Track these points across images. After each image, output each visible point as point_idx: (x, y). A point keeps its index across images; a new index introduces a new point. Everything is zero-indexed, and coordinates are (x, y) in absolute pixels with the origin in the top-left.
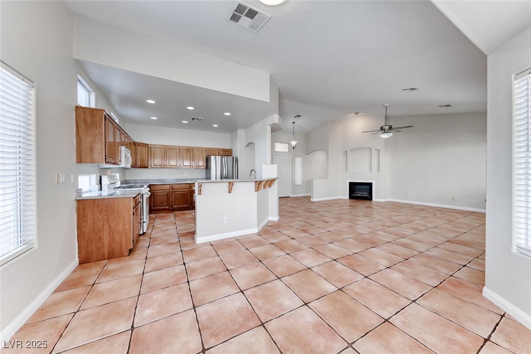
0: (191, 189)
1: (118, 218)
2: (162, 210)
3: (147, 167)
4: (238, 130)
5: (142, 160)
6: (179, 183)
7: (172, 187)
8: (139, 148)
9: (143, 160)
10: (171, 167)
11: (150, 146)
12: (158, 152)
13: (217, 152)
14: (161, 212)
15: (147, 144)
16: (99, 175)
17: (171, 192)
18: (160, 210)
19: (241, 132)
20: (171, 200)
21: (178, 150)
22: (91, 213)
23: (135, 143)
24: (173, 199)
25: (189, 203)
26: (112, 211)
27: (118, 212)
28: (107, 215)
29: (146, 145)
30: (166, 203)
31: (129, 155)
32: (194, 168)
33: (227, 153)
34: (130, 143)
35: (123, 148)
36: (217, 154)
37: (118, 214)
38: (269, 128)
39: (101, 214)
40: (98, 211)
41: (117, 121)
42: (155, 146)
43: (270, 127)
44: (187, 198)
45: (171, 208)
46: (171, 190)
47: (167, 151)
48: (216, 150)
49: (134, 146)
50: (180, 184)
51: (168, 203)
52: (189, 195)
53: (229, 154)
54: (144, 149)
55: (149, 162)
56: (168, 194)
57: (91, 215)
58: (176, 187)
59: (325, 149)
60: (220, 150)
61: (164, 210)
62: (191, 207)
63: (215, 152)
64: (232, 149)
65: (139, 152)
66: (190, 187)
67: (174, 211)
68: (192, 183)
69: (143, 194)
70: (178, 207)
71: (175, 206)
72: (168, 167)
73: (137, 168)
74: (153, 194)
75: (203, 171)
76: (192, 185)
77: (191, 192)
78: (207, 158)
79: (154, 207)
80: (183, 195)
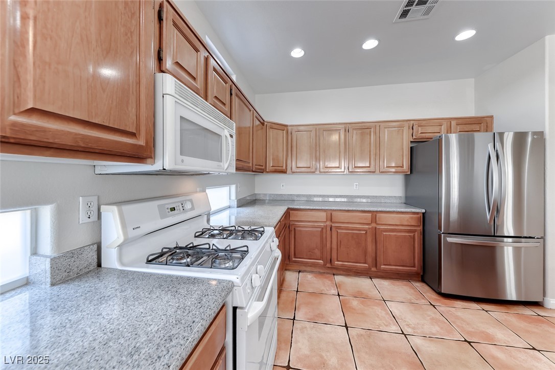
0: (374, 225)
2: (312, 267)
3: (284, 172)
4: (546, 38)
5: (276, 157)
6: (346, 209)
7: (330, 215)
8: (271, 133)
9: (278, 156)
11: (290, 128)
12: (304, 140)
13: (444, 127)
14: (309, 269)
15: (286, 126)
17: (329, 229)
18: (306, 264)
20: (329, 245)
21: (343, 131)
23: (263, 123)
24: (334, 246)
25: (370, 260)
29: (283, 127)
30: (318, 253)
32: (377, 172)
41: (234, 78)
42: (299, 128)
44: (366, 246)
45: (328, 266)
46: (328, 223)
47: (320, 136)
48: (438, 122)
50: (348, 211)
51: (322, 253)
52: (369, 239)
54: (281, 135)
55: (289, 162)
56: (322, 231)
58: (338, 216)
60: (453, 123)
61: (314, 265)
62: (374, 269)
63: (436, 129)
64: (492, 117)
65: (271, 142)
66: (374, 220)
67: (335, 272)
68: (377, 212)
69: (235, 309)
70: (342, 265)
71: (338, 261)
72: (322, 170)
73: (268, 172)
74: (295, 229)
75: (399, 180)
76: (378, 215)
77: (375, 233)
78: (411, 148)
79: (295, 257)
80: (357, 238)
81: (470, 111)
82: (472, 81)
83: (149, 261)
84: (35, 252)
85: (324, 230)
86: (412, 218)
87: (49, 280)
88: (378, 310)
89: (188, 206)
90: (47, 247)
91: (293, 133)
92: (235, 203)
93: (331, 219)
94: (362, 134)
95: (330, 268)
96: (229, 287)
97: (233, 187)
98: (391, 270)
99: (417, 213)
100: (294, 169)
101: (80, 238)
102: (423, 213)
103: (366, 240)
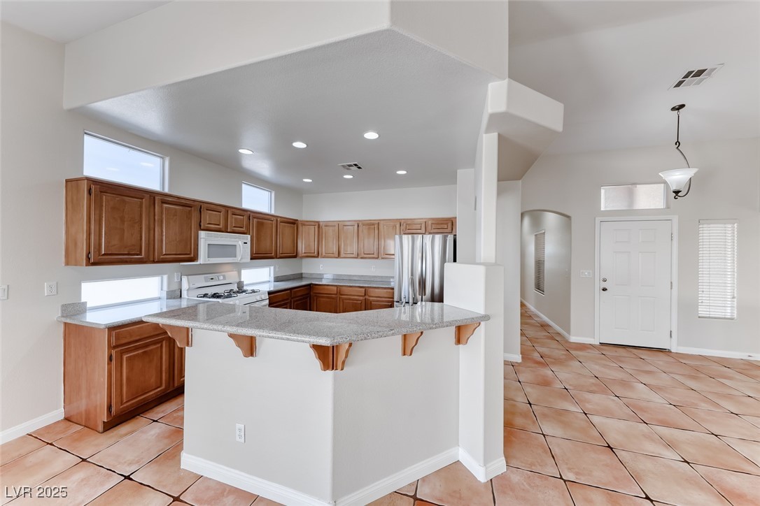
0: (366, 297)
8: (303, 229)
9: (309, 245)
11: (321, 224)
12: (330, 233)
16: (177, 275)
31: (240, 243)
32: (380, 258)
33: (445, 227)
42: (327, 224)
46: (338, 296)
50: (351, 287)
53: (449, 229)
55: (320, 249)
58: (344, 291)
63: (418, 227)
64: (456, 218)
65: (303, 236)
66: (366, 294)
68: (368, 287)
74: (316, 299)
76: (369, 290)
77: (367, 303)
84: (162, 290)
86: (389, 292)
87: (166, 298)
89: (221, 278)
90: (165, 288)
91: (323, 227)
92: (272, 279)
93: (339, 292)
94: (369, 229)
97: (272, 268)
99: (393, 289)
100: (324, 255)
101: (175, 287)
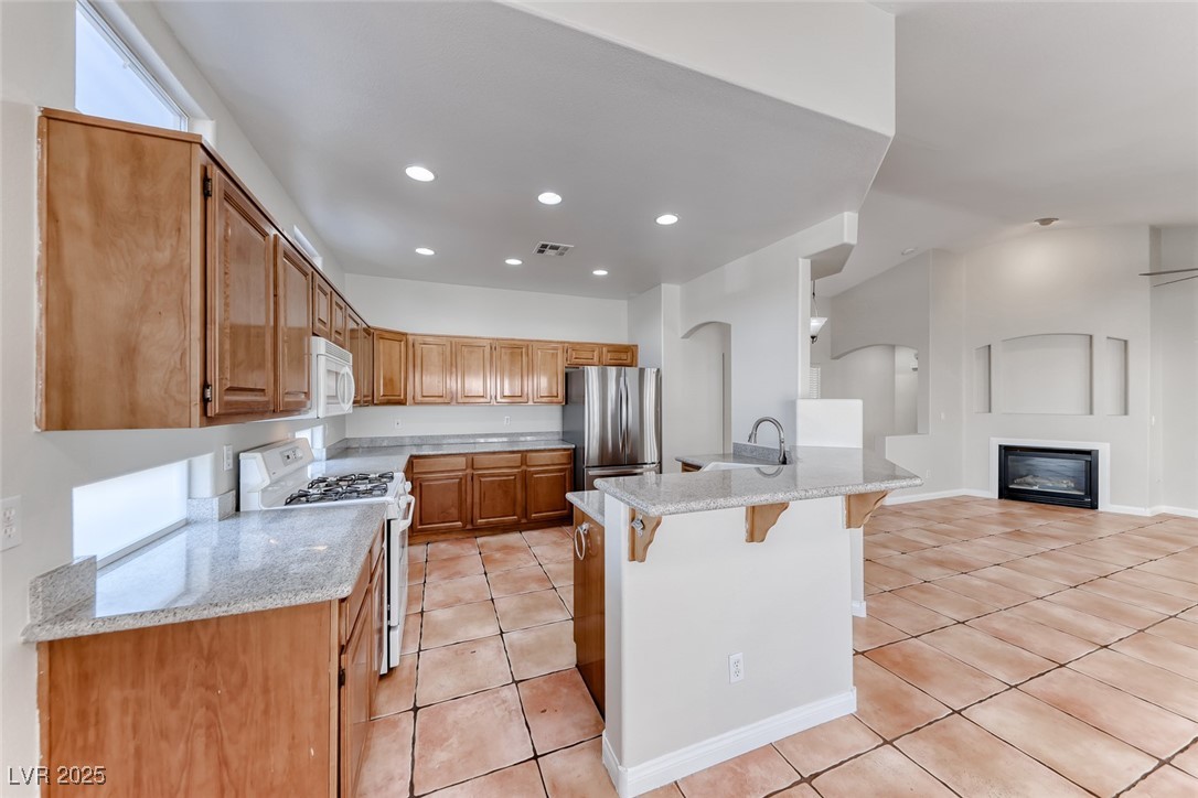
0: (524, 468)
1: (266, 712)
2: (444, 533)
3: (402, 403)
4: (663, 285)
5: (389, 382)
7: (471, 460)
8: (381, 346)
9: (391, 380)
10: (467, 400)
11: (410, 338)
12: (433, 356)
13: (596, 354)
14: (442, 537)
15: (405, 334)
16: (227, 452)
17: (469, 478)
18: (437, 532)
19: (671, 292)
20: (469, 500)
21: (487, 349)
22: (125, 701)
23: (368, 331)
24: (477, 500)
25: (519, 510)
26: (235, 678)
27: (266, 679)
28: (209, 706)
29: (400, 337)
30: (454, 512)
31: (347, 370)
32: (531, 403)
33: (623, 357)
34: (352, 331)
35: (320, 345)
36: (596, 360)
37: (266, 691)
38: (804, 267)
39: (174, 705)
40: (164, 687)
41: (318, 262)
42: (426, 340)
43: (809, 261)
44: (515, 494)
45: (469, 527)
46: (469, 471)
47: (457, 353)
48: (591, 347)
49: (364, 340)
50: (494, 453)
51: (460, 512)
52: (519, 486)
53: (629, 361)
54: (397, 348)
55: (410, 388)
56: (460, 483)
57: (124, 712)
58: (481, 461)
59: (919, 341)
60: (605, 350)
61: (450, 531)
62: (524, 521)
63: (589, 355)
64: (637, 346)
65: (381, 360)
66: (524, 461)
67: (477, 534)
68: (527, 451)
69: (389, 521)
70: (488, 523)
71: (481, 518)
72: (460, 400)
73: (376, 405)
74: (421, 485)
75: (556, 411)
76: (529, 455)
77: (525, 477)
78: (567, 374)
79: (421, 524)
80: (505, 486)
81: (621, 338)
82: (625, 302)
83: (287, 504)
85: (463, 481)
86: (562, 455)
87: (217, 516)
88: (522, 555)
91: (417, 346)
92: (323, 454)
93: (472, 465)
94: (512, 353)
95: (472, 530)
96: (384, 505)
97: (321, 429)
98: (542, 517)
99: (568, 449)
100: (419, 398)
101: (225, 486)
102: (575, 449)
103: (515, 487)
